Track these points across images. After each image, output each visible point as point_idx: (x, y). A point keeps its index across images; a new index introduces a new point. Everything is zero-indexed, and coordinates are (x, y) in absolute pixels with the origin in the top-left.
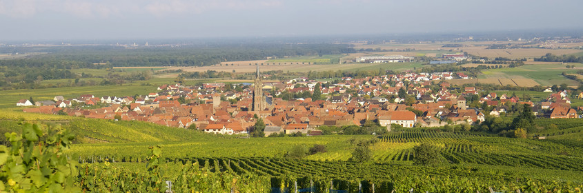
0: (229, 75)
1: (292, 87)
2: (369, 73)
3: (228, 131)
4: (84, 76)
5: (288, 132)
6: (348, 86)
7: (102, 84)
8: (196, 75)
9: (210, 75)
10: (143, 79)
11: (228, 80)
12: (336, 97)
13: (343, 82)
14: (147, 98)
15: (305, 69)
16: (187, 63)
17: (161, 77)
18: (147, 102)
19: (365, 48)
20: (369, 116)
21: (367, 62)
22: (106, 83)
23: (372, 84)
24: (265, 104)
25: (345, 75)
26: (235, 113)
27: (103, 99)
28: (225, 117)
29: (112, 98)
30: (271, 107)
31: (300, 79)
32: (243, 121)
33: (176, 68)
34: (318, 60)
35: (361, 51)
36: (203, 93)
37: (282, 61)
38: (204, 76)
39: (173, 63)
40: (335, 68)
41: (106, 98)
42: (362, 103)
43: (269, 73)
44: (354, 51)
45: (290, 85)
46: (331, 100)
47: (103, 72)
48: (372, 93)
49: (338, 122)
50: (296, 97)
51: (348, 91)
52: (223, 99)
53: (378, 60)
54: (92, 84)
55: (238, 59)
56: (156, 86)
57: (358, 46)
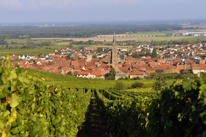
0: (101, 43)
1: (140, 50)
2: (190, 42)
3: (92, 76)
4: (13, 43)
5: (131, 77)
6: (176, 50)
7: (22, 48)
8: (81, 43)
9: (90, 43)
10: (48, 45)
11: (100, 46)
12: (167, 56)
13: (173, 47)
14: (47, 56)
15: (149, 40)
16: (76, 36)
17: (59, 44)
18: (47, 59)
19: (189, 27)
20: (186, 67)
21: (190, 35)
22: (24, 47)
23: (192, 48)
24: (119, 60)
25: (175, 43)
26: (99, 65)
27: (19, 57)
28: (91, 67)
29: (26, 56)
30: (123, 62)
31: (145, 45)
32: (103, 70)
33: (69, 39)
34: (158, 34)
35: (186, 29)
36: (83, 53)
37: (136, 35)
38: (86, 43)
39: (68, 36)
40: (168, 39)
41: (22, 56)
42: (183, 60)
43: (126, 42)
44: (182, 29)
45: (139, 49)
46: (163, 58)
47: (25, 41)
48: (191, 54)
49: (164, 70)
50: (141, 56)
51: (176, 53)
52: (94, 57)
53: (196, 35)
54: (17, 48)
55: (108, 34)
56: (55, 49)
57: (184, 26)
